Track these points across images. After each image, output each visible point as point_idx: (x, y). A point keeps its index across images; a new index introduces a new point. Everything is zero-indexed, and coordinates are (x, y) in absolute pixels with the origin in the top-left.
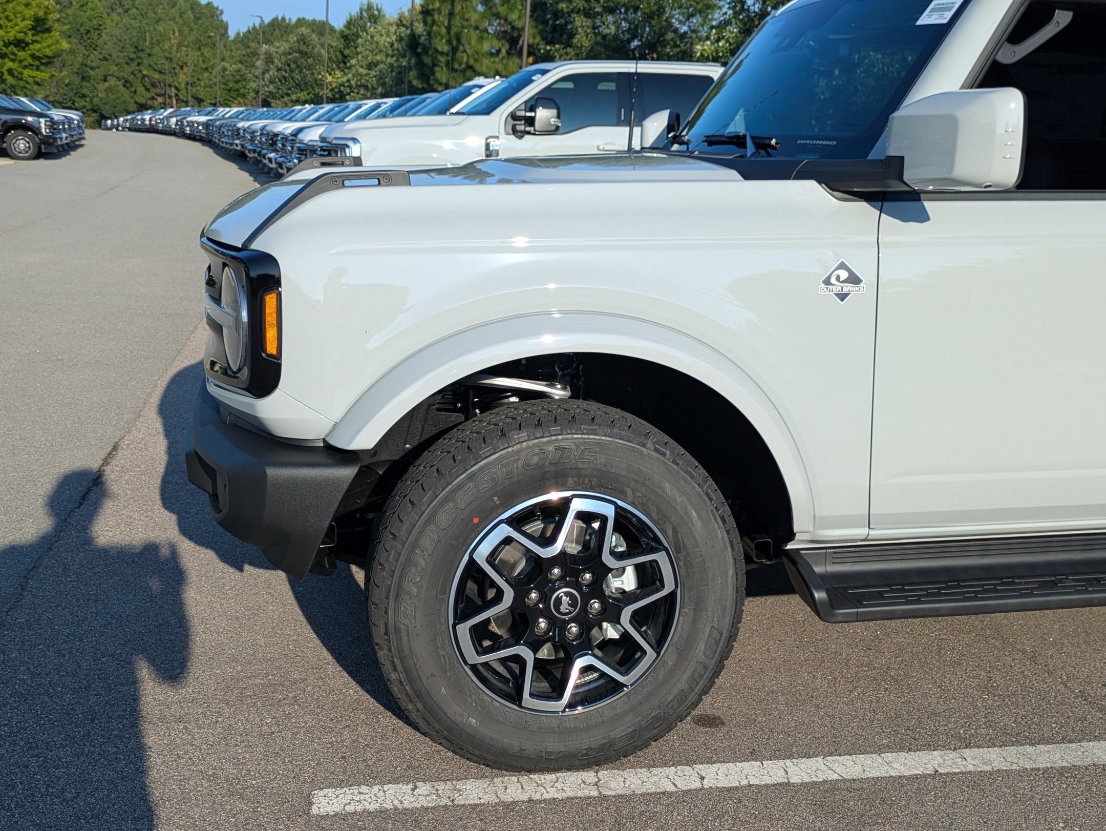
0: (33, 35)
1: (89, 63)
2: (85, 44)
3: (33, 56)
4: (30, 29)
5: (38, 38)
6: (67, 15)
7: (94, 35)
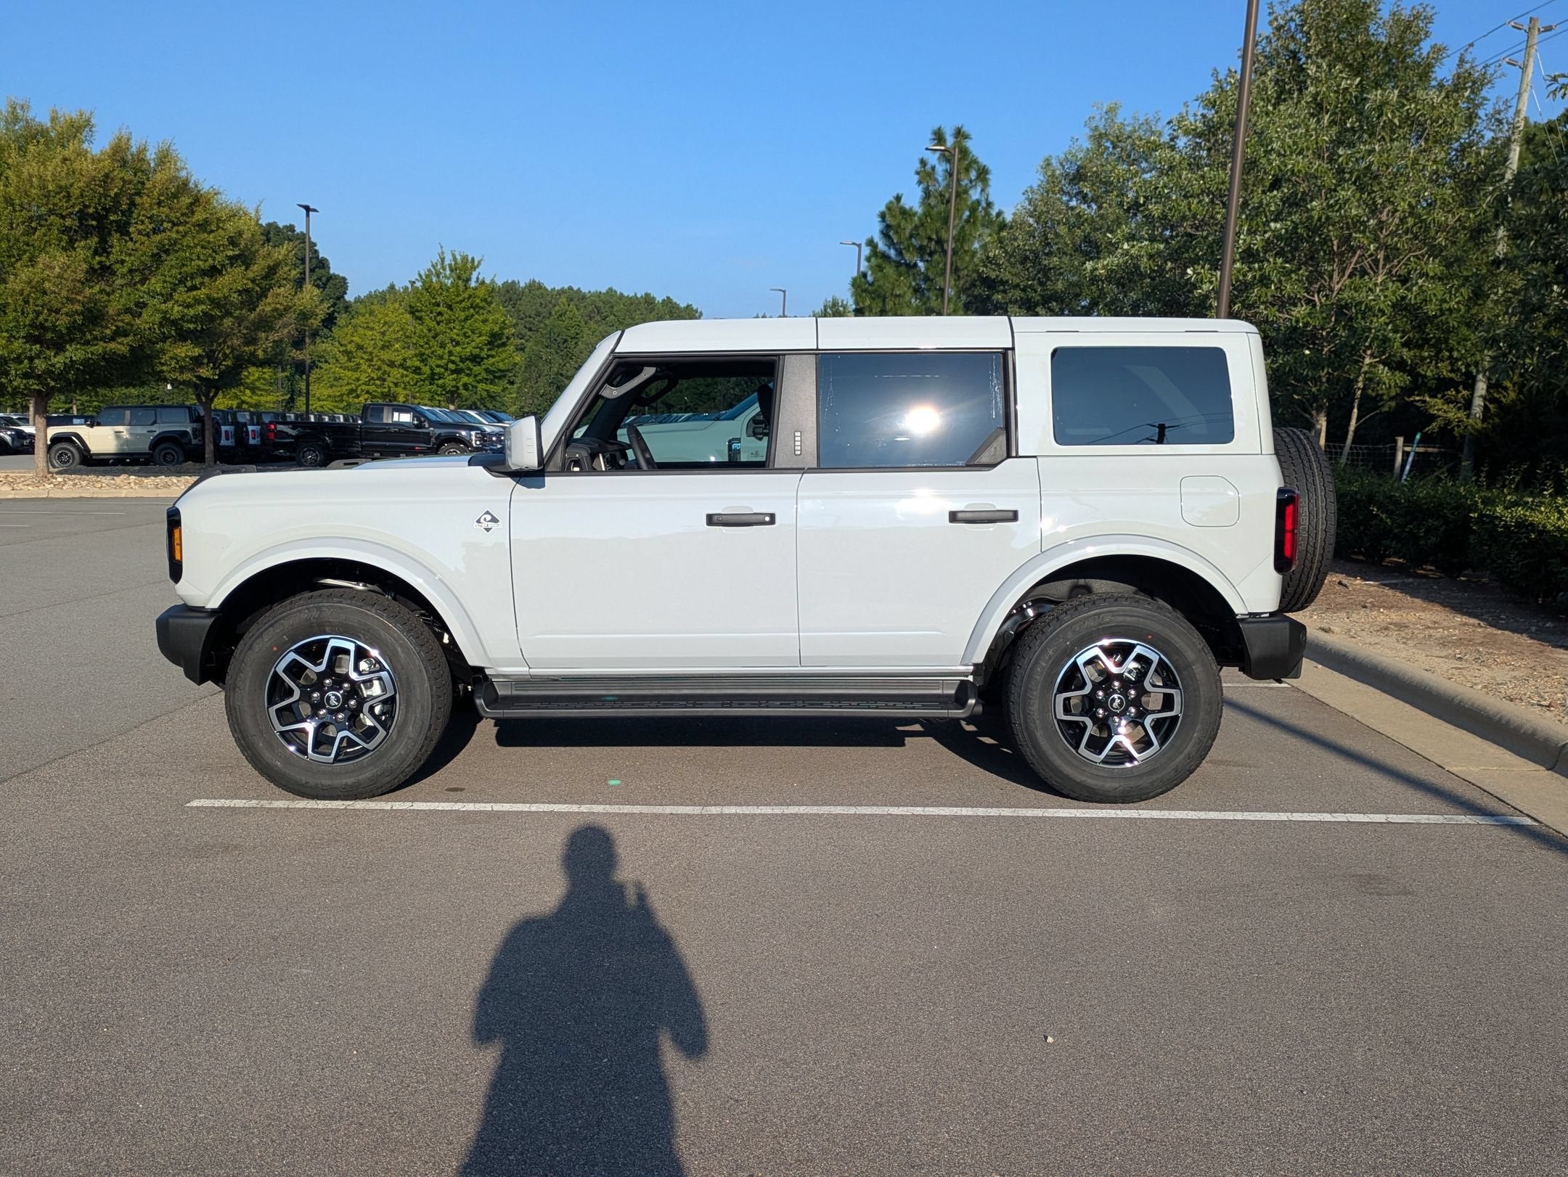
0: (489, 350)
1: (564, 372)
2: (562, 353)
3: (487, 370)
4: (486, 345)
5: (493, 353)
6: (546, 325)
7: (572, 344)
